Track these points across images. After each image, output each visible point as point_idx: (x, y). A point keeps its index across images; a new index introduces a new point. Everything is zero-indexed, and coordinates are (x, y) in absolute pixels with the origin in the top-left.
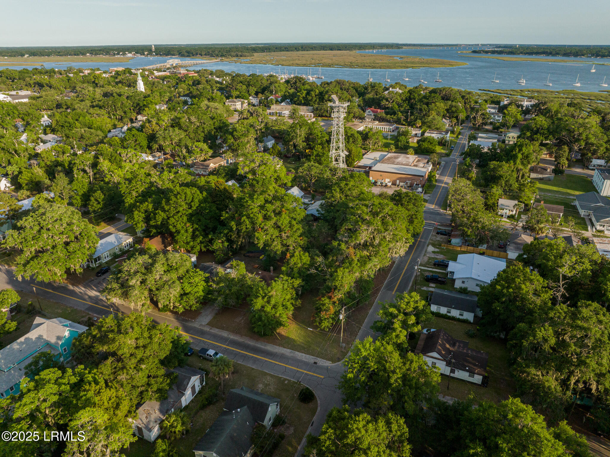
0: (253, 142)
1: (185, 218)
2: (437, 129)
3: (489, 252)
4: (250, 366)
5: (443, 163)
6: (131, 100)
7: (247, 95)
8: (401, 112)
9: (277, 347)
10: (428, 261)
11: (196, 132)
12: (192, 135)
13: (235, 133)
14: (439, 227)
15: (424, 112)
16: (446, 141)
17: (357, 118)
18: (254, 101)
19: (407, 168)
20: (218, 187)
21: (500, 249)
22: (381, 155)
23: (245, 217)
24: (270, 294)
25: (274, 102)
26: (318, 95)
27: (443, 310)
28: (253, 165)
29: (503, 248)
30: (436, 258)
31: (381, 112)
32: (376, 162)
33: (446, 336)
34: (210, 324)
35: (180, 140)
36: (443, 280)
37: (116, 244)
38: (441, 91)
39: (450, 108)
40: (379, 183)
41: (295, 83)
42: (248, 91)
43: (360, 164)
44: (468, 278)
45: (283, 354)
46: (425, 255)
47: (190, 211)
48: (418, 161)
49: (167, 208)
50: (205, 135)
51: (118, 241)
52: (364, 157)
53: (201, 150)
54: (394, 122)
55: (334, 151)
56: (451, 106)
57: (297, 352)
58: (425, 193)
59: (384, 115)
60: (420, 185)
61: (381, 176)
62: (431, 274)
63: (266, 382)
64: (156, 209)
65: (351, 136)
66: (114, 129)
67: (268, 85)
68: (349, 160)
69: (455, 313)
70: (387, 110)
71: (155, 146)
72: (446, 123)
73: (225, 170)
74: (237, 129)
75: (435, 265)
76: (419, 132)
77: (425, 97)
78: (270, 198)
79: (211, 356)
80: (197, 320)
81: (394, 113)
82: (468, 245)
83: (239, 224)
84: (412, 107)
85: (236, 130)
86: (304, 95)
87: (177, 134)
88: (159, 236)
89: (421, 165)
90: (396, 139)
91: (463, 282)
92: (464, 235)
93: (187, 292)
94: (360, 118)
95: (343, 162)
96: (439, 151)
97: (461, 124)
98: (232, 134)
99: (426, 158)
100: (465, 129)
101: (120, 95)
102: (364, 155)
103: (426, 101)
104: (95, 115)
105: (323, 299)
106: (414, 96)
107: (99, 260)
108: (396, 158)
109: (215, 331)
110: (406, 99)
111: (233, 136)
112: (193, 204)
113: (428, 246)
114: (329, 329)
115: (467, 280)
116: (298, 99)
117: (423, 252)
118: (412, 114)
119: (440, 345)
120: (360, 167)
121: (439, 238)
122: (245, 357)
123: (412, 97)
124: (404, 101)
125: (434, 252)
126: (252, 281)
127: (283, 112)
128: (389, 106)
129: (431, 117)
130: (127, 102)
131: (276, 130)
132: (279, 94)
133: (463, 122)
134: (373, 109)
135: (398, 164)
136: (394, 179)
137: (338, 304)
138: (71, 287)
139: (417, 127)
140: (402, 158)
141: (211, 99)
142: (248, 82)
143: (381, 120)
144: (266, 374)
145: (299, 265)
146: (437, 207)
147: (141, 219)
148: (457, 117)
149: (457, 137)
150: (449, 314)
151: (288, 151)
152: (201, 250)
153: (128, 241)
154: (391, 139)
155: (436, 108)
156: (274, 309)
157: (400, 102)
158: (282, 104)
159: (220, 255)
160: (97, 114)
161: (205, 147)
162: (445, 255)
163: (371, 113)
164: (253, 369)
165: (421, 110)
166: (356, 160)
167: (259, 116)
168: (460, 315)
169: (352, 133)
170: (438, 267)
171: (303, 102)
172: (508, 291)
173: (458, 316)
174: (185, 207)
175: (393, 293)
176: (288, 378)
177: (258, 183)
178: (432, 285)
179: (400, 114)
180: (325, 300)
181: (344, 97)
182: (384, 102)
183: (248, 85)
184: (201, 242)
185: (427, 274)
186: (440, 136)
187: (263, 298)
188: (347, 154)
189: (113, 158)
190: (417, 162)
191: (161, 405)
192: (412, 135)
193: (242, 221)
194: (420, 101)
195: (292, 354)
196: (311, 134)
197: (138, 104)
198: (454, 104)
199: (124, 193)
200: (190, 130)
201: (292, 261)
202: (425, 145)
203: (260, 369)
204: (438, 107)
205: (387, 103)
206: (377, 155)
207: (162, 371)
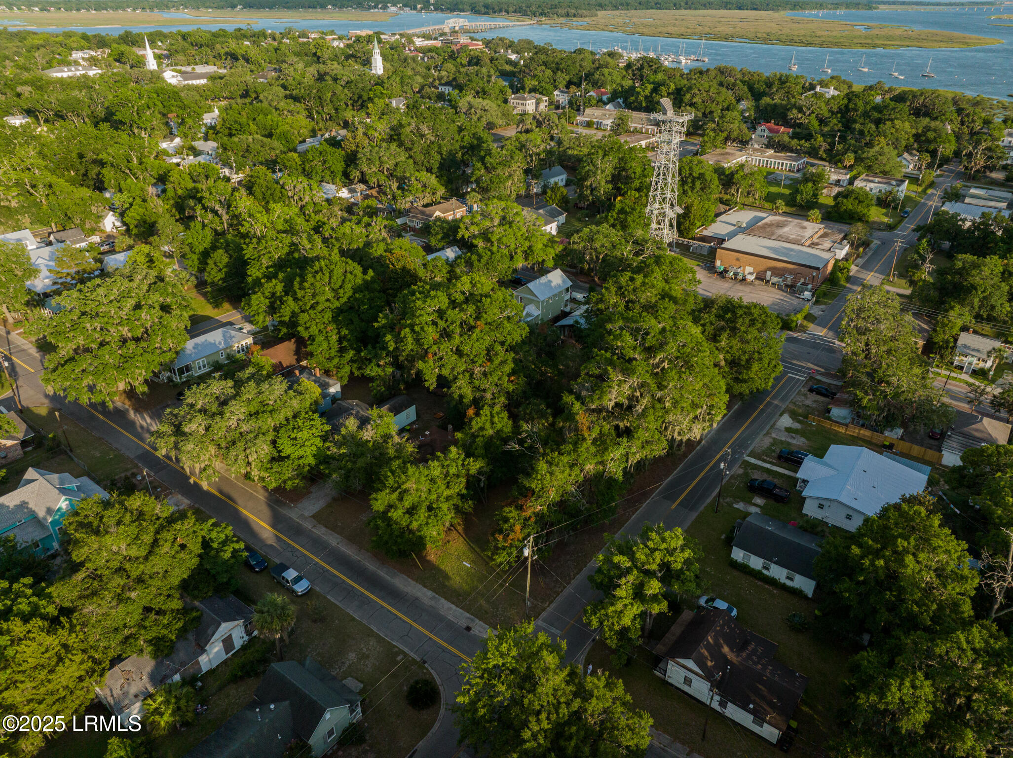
0: (519, 175)
1: (328, 315)
2: (885, 173)
3: (904, 446)
4: (351, 613)
5: (876, 243)
6: (350, 88)
7: (551, 87)
8: (823, 135)
9: (413, 583)
10: (769, 448)
11: (426, 152)
12: (420, 158)
13: (488, 158)
14: (819, 377)
15: (868, 139)
16: (895, 200)
17: (734, 140)
18: (561, 98)
19: (792, 250)
20: (393, 264)
21: (932, 442)
22: (755, 217)
23: (407, 330)
24: (404, 487)
25: (595, 102)
26: (672, 94)
27: (756, 563)
28: (487, 223)
29: (937, 439)
30: (789, 444)
31: (784, 133)
32: (741, 230)
33: (729, 627)
34: (318, 517)
35: (396, 165)
36: (784, 494)
37: (222, 346)
38: (914, 96)
39: (924, 133)
40: (731, 274)
41: (641, 68)
42: (555, 81)
43: (706, 233)
44: (830, 500)
45: (417, 599)
46: (768, 433)
47: (337, 304)
48: (825, 235)
49: (300, 294)
50: (442, 159)
51: (225, 340)
52: (719, 219)
53: (425, 186)
54: (805, 153)
55: (657, 205)
56: (927, 129)
57: (443, 600)
58: (817, 302)
59: (786, 139)
60: (810, 286)
61: (738, 259)
62: (765, 476)
63: (365, 650)
64: (287, 294)
65: (699, 178)
66: (311, 137)
67: (592, 71)
68: (682, 224)
69: (778, 572)
70: (798, 130)
71: (355, 174)
72: (909, 163)
73: (442, 228)
74: (493, 151)
75: (780, 457)
76: (845, 177)
77: (877, 108)
78: (460, 298)
79: (287, 581)
80: (299, 505)
81: (809, 137)
82: (863, 426)
83: (398, 339)
84: (847, 126)
85: (490, 154)
86: (647, 92)
87: (393, 155)
88: (293, 340)
89: (827, 244)
90: (795, 186)
91: (821, 506)
92: (854, 404)
93: (283, 454)
94: (741, 142)
95: (671, 225)
96: (876, 219)
97: (940, 166)
98: (482, 160)
99: (840, 231)
100: (948, 176)
101: (335, 79)
102: (717, 215)
103: (876, 115)
104: (285, 112)
105: (506, 509)
106: (856, 105)
107: (188, 371)
108: (780, 225)
109: (320, 532)
110: (840, 111)
111: (483, 163)
112: (341, 291)
113: (781, 415)
114: (511, 567)
115: (829, 503)
116: (637, 98)
117: (768, 427)
118: (843, 139)
119: (708, 647)
120: (704, 239)
121: (812, 400)
122: (350, 593)
123: (851, 106)
124: (833, 113)
125: (788, 430)
126: (396, 451)
127: (604, 122)
128: (802, 121)
129: (877, 148)
130: (343, 92)
131: (573, 156)
132: (609, 88)
133: (945, 161)
134: (772, 125)
135: (780, 238)
136: (762, 268)
137: (536, 523)
138: (132, 414)
139: (845, 167)
140: (792, 228)
141: (482, 93)
142: (557, 64)
143: (780, 147)
144: (370, 633)
145: (490, 432)
146: (831, 334)
147: (263, 308)
148: (933, 154)
149: (924, 191)
150: (765, 572)
151: (581, 197)
152: (352, 373)
153: (243, 343)
154: (785, 187)
155: (893, 131)
156: (407, 516)
157: (826, 114)
158: (608, 107)
159: (378, 387)
160: (288, 111)
161: (433, 180)
162: (808, 439)
163: (767, 133)
164: (354, 619)
165: (861, 133)
166: (699, 224)
167: (552, 127)
168: (788, 578)
169: (702, 171)
170: (785, 464)
171: (644, 105)
172: (872, 564)
173: (783, 580)
174: (330, 295)
175: (673, 506)
176: (406, 650)
177: (479, 261)
178: (759, 501)
179: (820, 138)
180: (510, 512)
181: (721, 100)
182: (793, 114)
183: (557, 69)
184: (352, 361)
185: (757, 476)
186: (884, 188)
187: (394, 490)
188: (681, 211)
189: (269, 192)
190: (821, 237)
191: (158, 666)
192: (831, 181)
193: (402, 336)
194: (866, 115)
195: (433, 603)
196: (624, 169)
197: (360, 97)
198: (933, 124)
199: (249, 258)
200: (417, 149)
201: (476, 424)
202: (849, 204)
203: (364, 622)
204: (897, 130)
205: (800, 115)
206: (744, 217)
207: (176, 604)
